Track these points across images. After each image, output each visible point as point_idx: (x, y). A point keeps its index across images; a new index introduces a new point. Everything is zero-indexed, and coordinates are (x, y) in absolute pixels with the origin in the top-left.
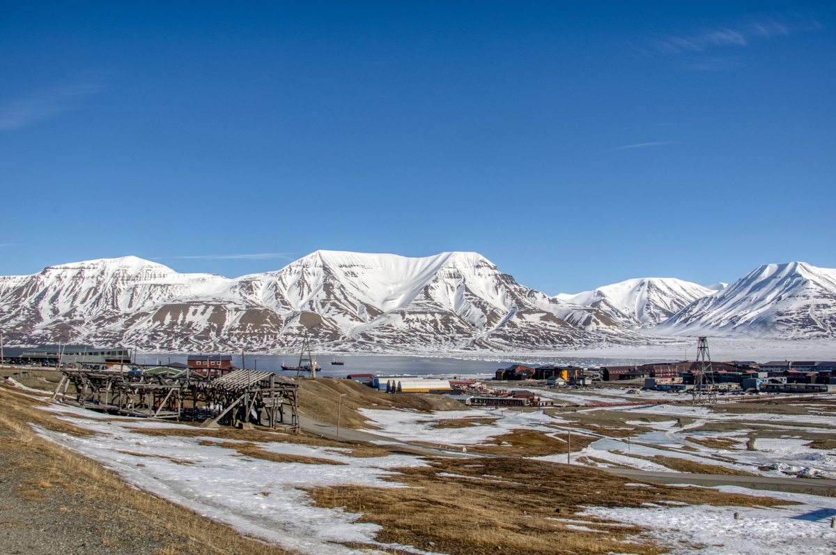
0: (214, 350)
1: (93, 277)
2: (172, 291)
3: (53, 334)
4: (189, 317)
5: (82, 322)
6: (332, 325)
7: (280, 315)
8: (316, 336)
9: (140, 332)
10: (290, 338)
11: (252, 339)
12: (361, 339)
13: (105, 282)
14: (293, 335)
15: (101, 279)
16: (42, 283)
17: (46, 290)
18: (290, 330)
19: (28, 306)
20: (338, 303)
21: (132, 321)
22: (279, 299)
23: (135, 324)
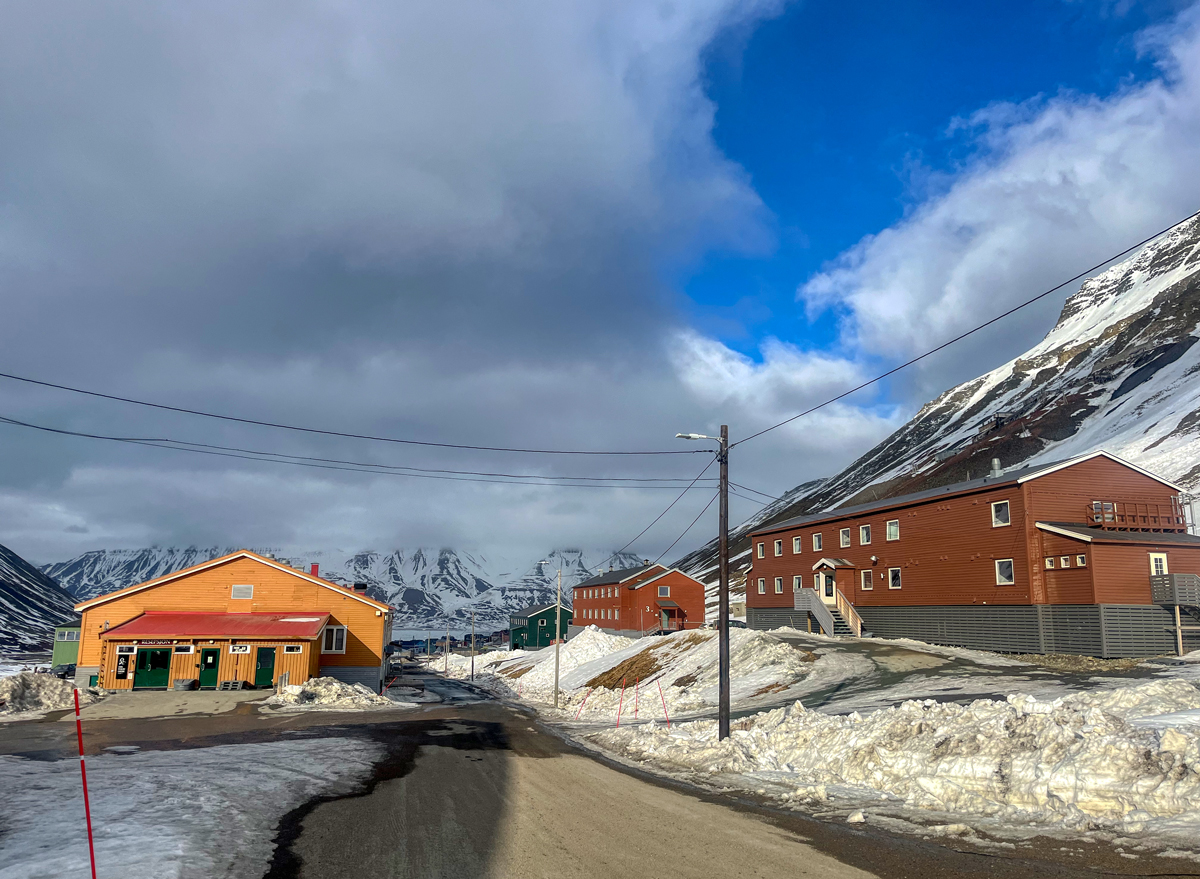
6: (434, 600)
7: (386, 592)
8: (414, 612)
12: (455, 616)
20: (449, 578)
22: (392, 575)
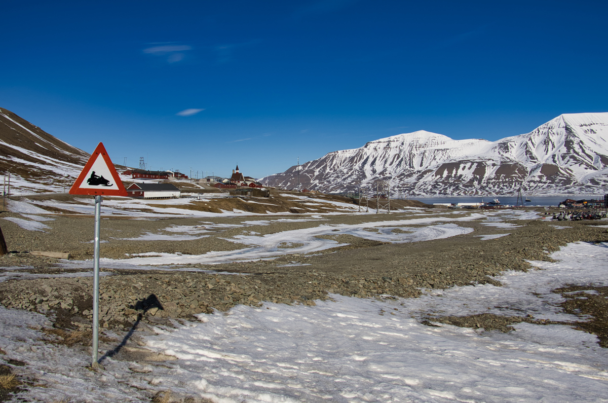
0: (475, 194)
1: (396, 147)
2: (449, 154)
3: (373, 186)
4: (460, 172)
5: (390, 178)
6: (568, 173)
7: (526, 168)
8: (553, 182)
9: (427, 183)
10: (532, 184)
11: (503, 186)
12: (589, 184)
13: (404, 150)
14: (534, 182)
15: (402, 148)
16: (366, 153)
17: (368, 157)
18: (533, 179)
19: (358, 169)
20: (576, 156)
21: (421, 176)
22: (528, 155)
23: (423, 178)
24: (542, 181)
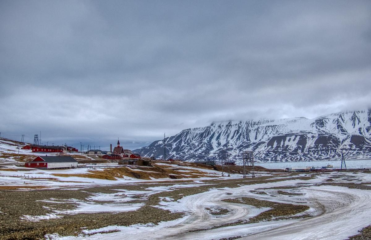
0: (299, 160)
1: (236, 125)
2: (278, 129)
3: (219, 156)
4: (287, 143)
5: (232, 149)
7: (339, 138)
8: (361, 149)
9: (261, 152)
10: (344, 151)
11: (321, 153)
13: (242, 127)
14: (346, 150)
15: (240, 125)
16: (212, 130)
17: (214, 133)
18: (345, 147)
19: (207, 142)
21: (257, 147)
22: (339, 129)
23: (258, 148)
24: (352, 148)
